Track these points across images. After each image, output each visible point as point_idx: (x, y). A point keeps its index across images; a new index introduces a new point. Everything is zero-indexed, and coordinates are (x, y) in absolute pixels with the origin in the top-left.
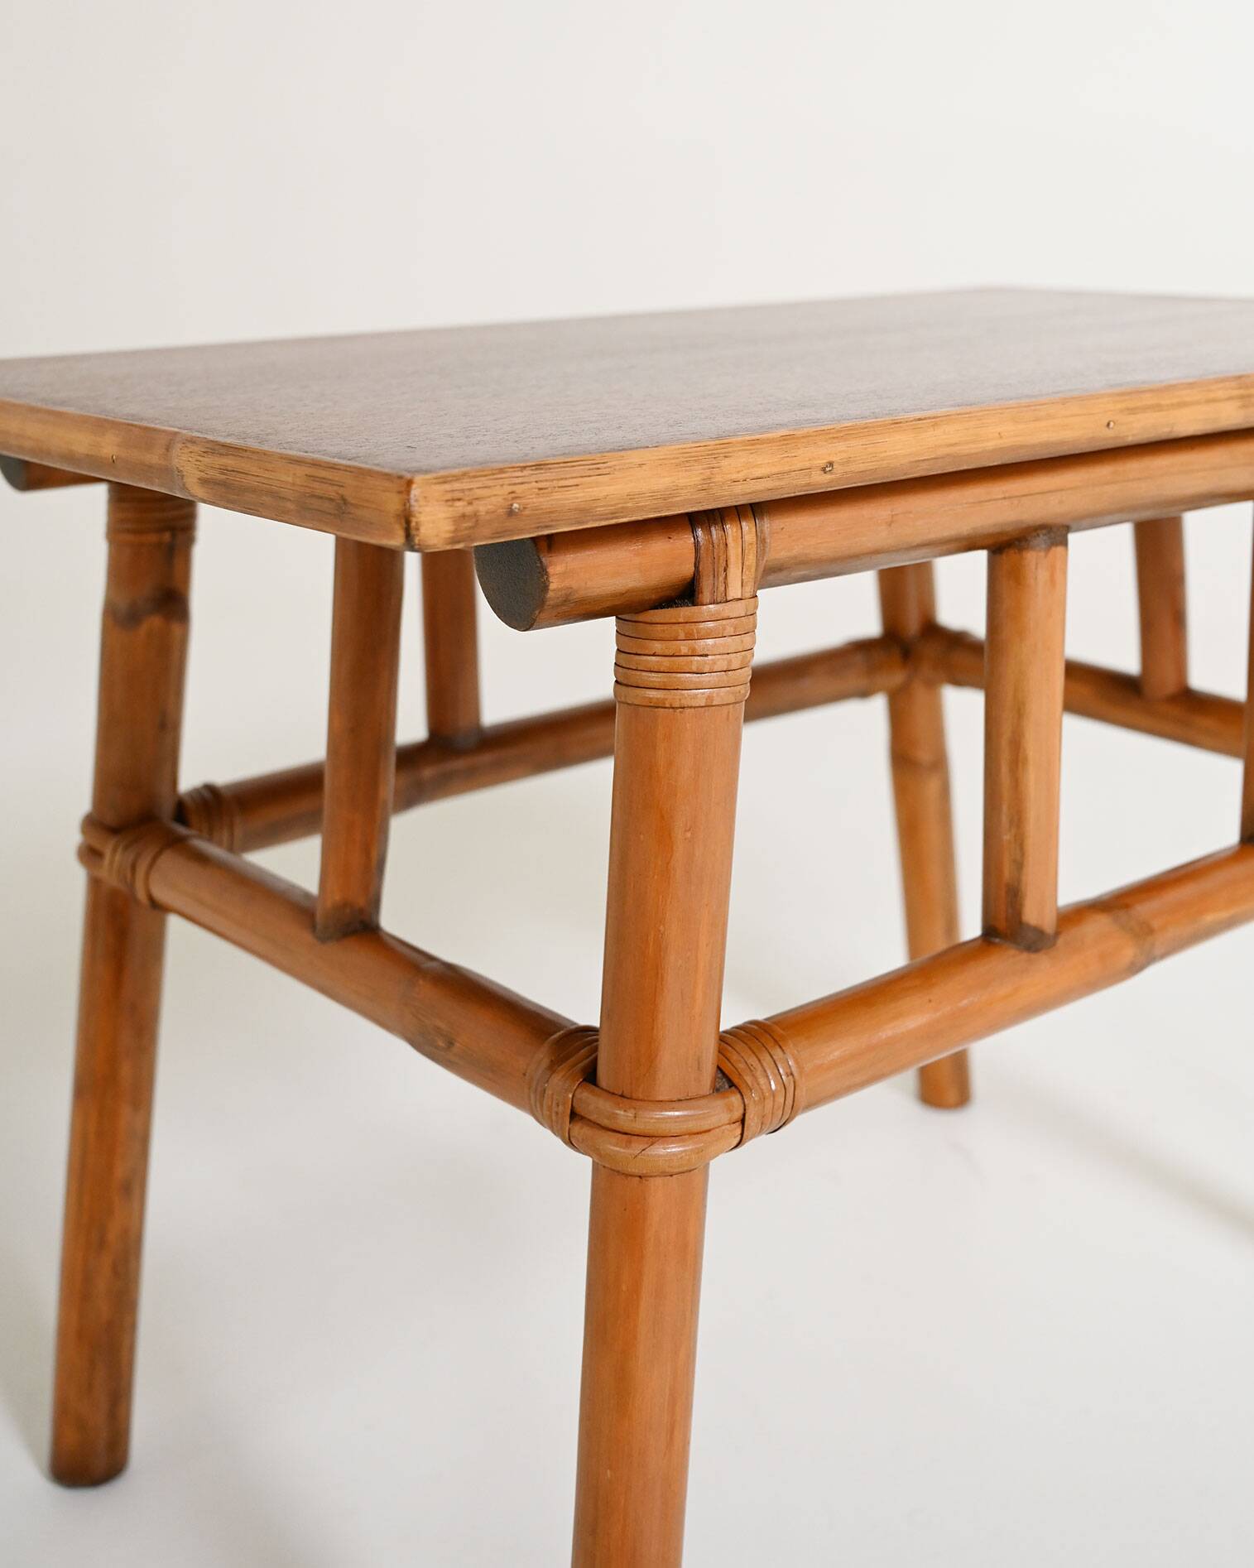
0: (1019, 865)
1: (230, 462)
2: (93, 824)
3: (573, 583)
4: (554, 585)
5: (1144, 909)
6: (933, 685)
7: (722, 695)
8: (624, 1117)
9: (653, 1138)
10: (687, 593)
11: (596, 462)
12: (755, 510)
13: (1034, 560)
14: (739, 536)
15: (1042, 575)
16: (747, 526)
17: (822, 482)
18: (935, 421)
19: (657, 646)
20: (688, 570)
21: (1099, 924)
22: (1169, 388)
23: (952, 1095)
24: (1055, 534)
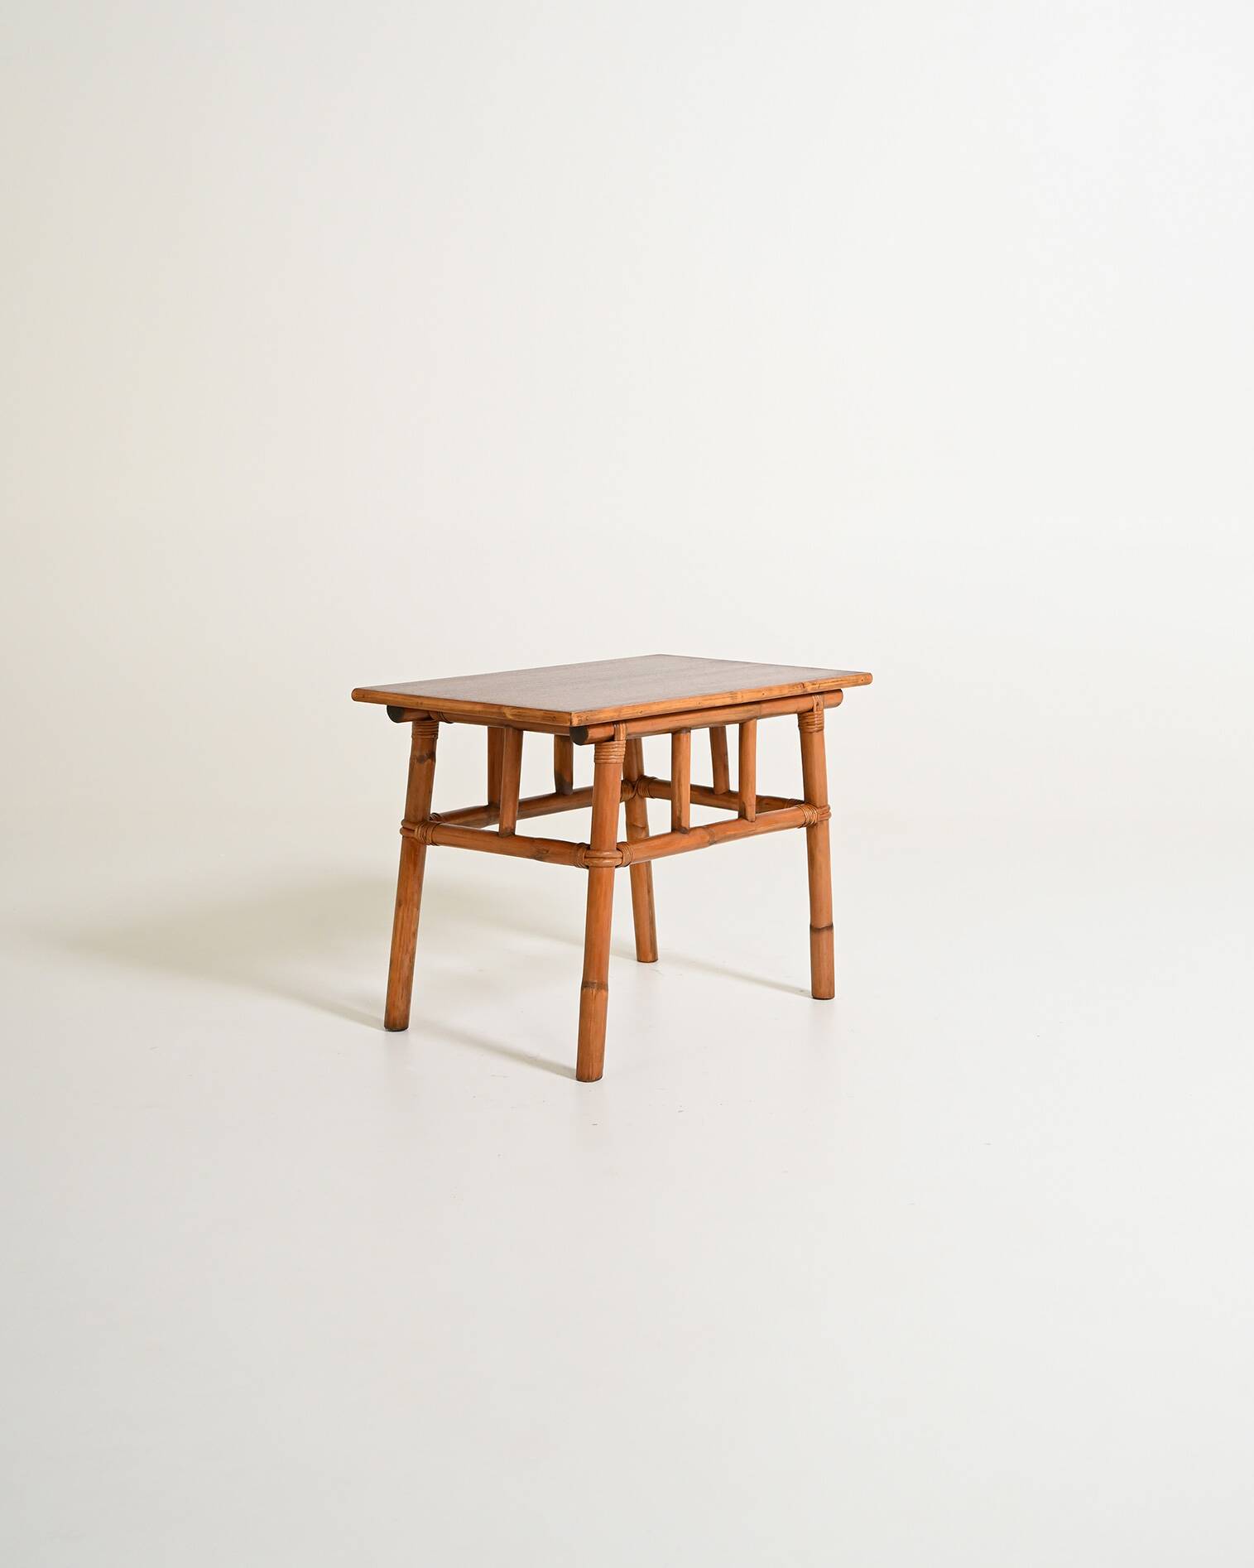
0: (680, 812)
1: (520, 711)
2: (406, 821)
3: (593, 735)
4: (590, 735)
5: (713, 830)
6: (642, 798)
7: (619, 761)
8: (598, 854)
9: (604, 858)
10: (612, 739)
11: (600, 711)
12: (625, 721)
13: (683, 736)
14: (623, 726)
15: (685, 739)
16: (624, 725)
17: (640, 715)
18: (662, 702)
19: (612, 750)
20: (613, 733)
21: (702, 831)
22: (714, 695)
23: (650, 957)
24: (688, 729)
